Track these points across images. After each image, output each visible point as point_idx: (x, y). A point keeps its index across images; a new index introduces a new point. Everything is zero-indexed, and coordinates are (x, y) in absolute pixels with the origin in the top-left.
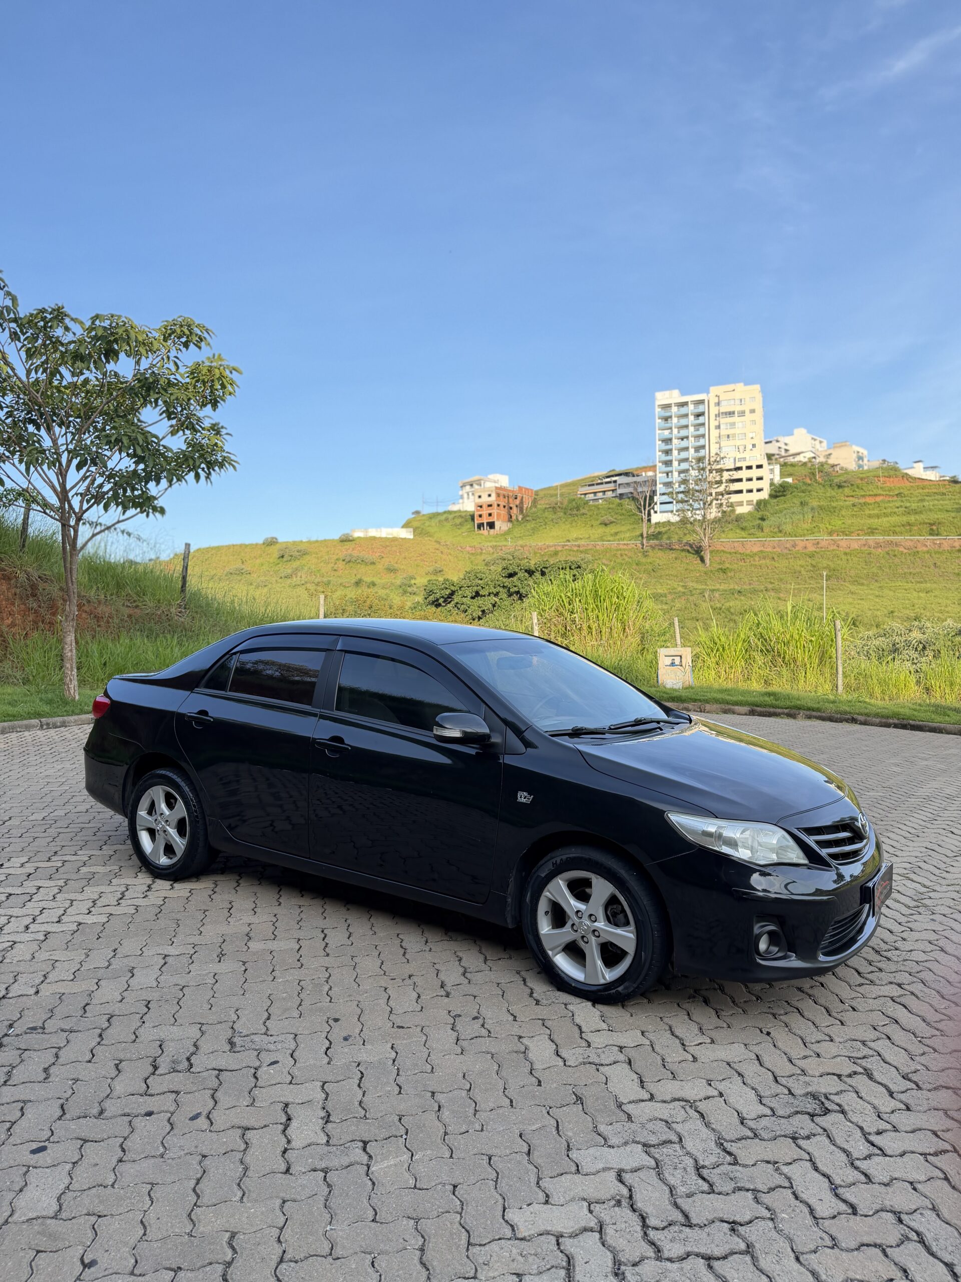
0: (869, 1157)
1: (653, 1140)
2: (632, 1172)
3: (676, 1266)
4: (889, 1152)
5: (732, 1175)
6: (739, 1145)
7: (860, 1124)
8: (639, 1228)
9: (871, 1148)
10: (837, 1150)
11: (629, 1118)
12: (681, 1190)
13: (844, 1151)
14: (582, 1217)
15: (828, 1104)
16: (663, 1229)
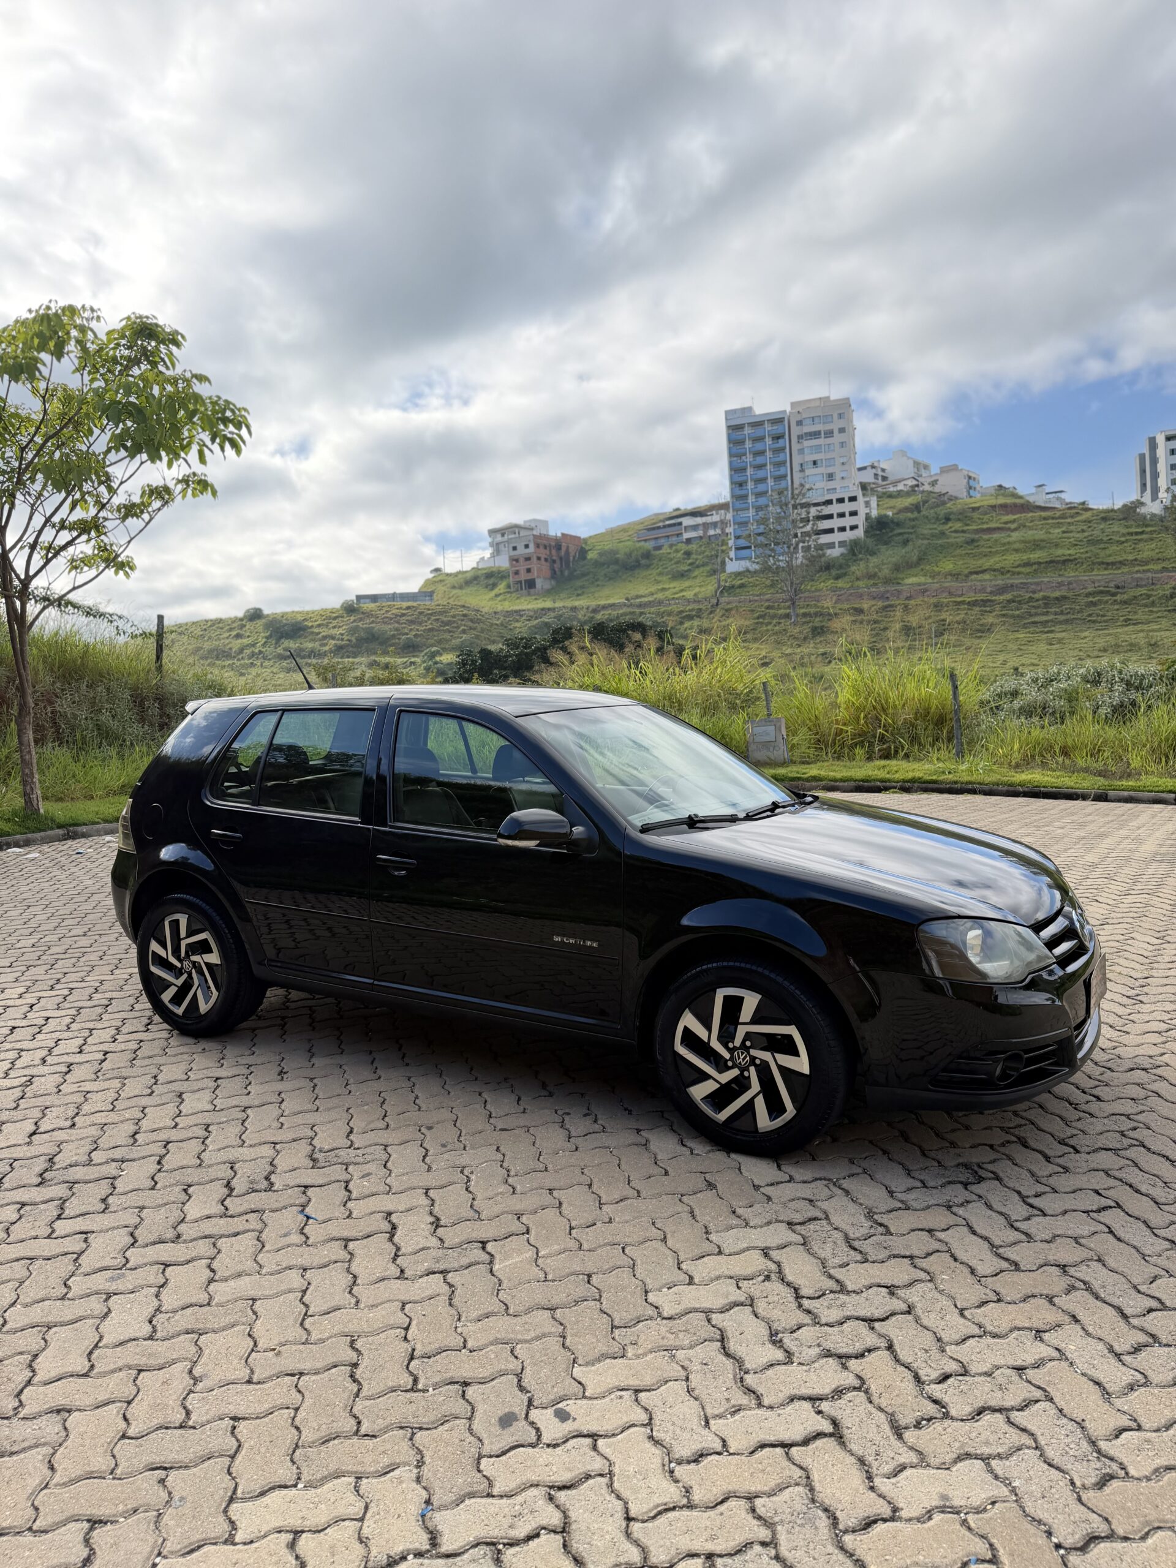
0: (1028, 1219)
1: (797, 1218)
2: (778, 1249)
3: (836, 1329)
4: (1049, 1212)
5: (885, 1245)
6: (891, 1215)
7: (1017, 1188)
8: (792, 1299)
9: (1030, 1209)
10: (994, 1214)
11: (769, 1199)
12: (832, 1262)
13: (1001, 1213)
14: (731, 1293)
15: (981, 1173)
16: (819, 1297)
